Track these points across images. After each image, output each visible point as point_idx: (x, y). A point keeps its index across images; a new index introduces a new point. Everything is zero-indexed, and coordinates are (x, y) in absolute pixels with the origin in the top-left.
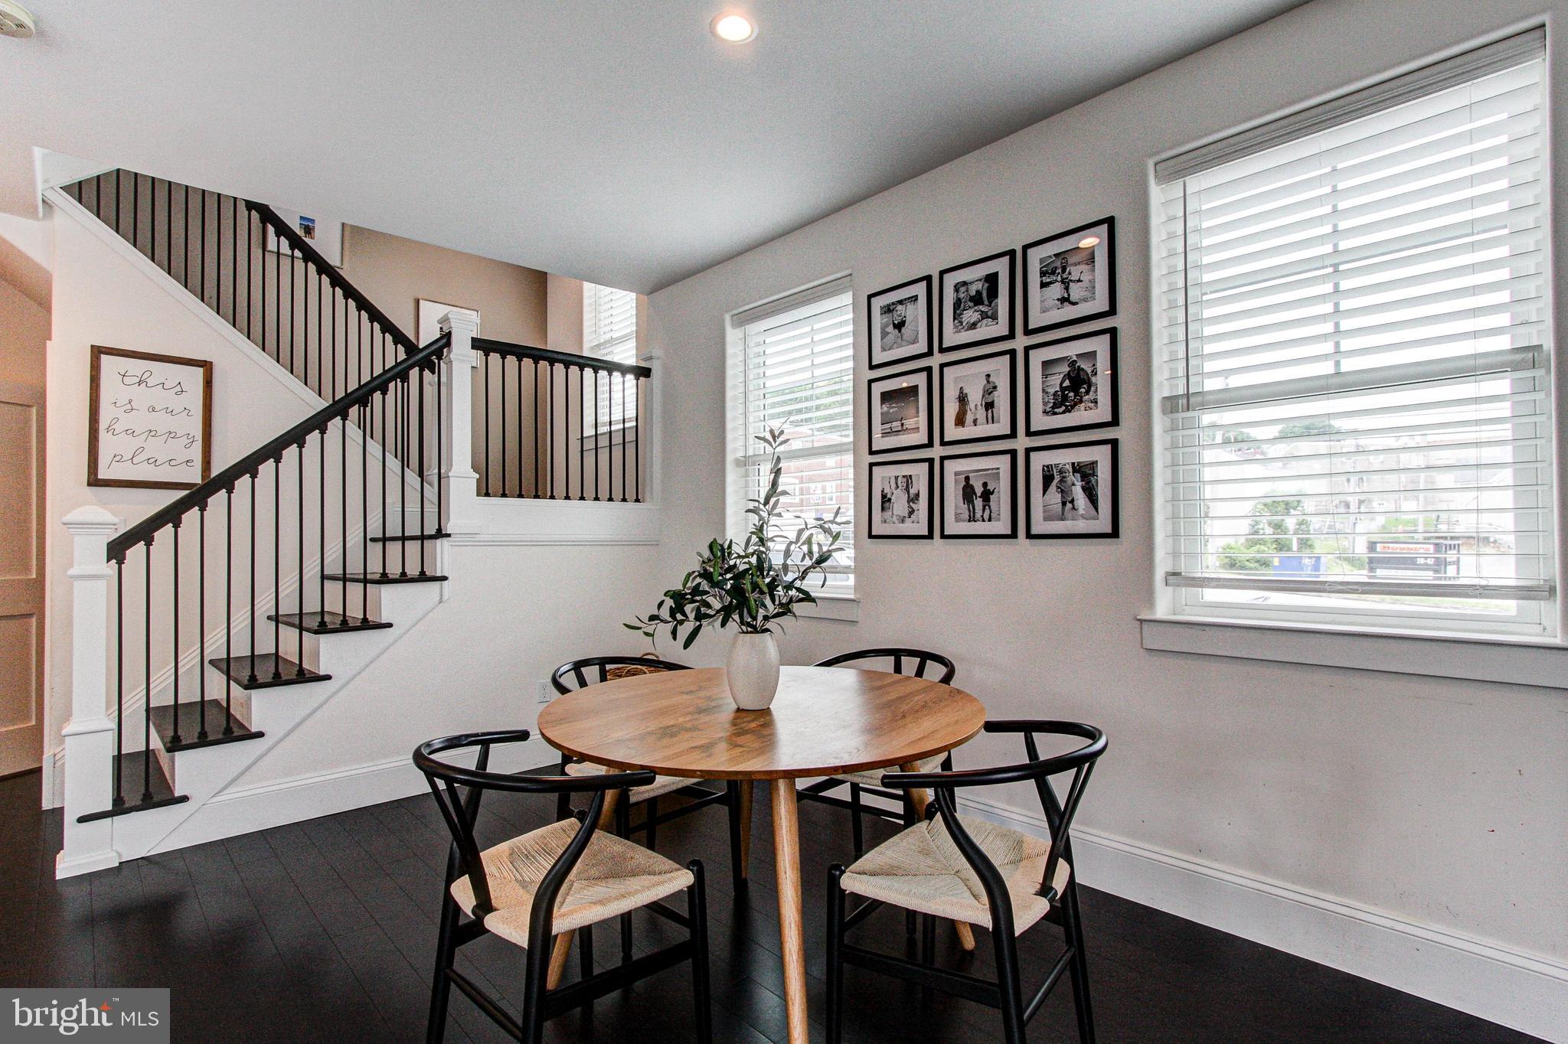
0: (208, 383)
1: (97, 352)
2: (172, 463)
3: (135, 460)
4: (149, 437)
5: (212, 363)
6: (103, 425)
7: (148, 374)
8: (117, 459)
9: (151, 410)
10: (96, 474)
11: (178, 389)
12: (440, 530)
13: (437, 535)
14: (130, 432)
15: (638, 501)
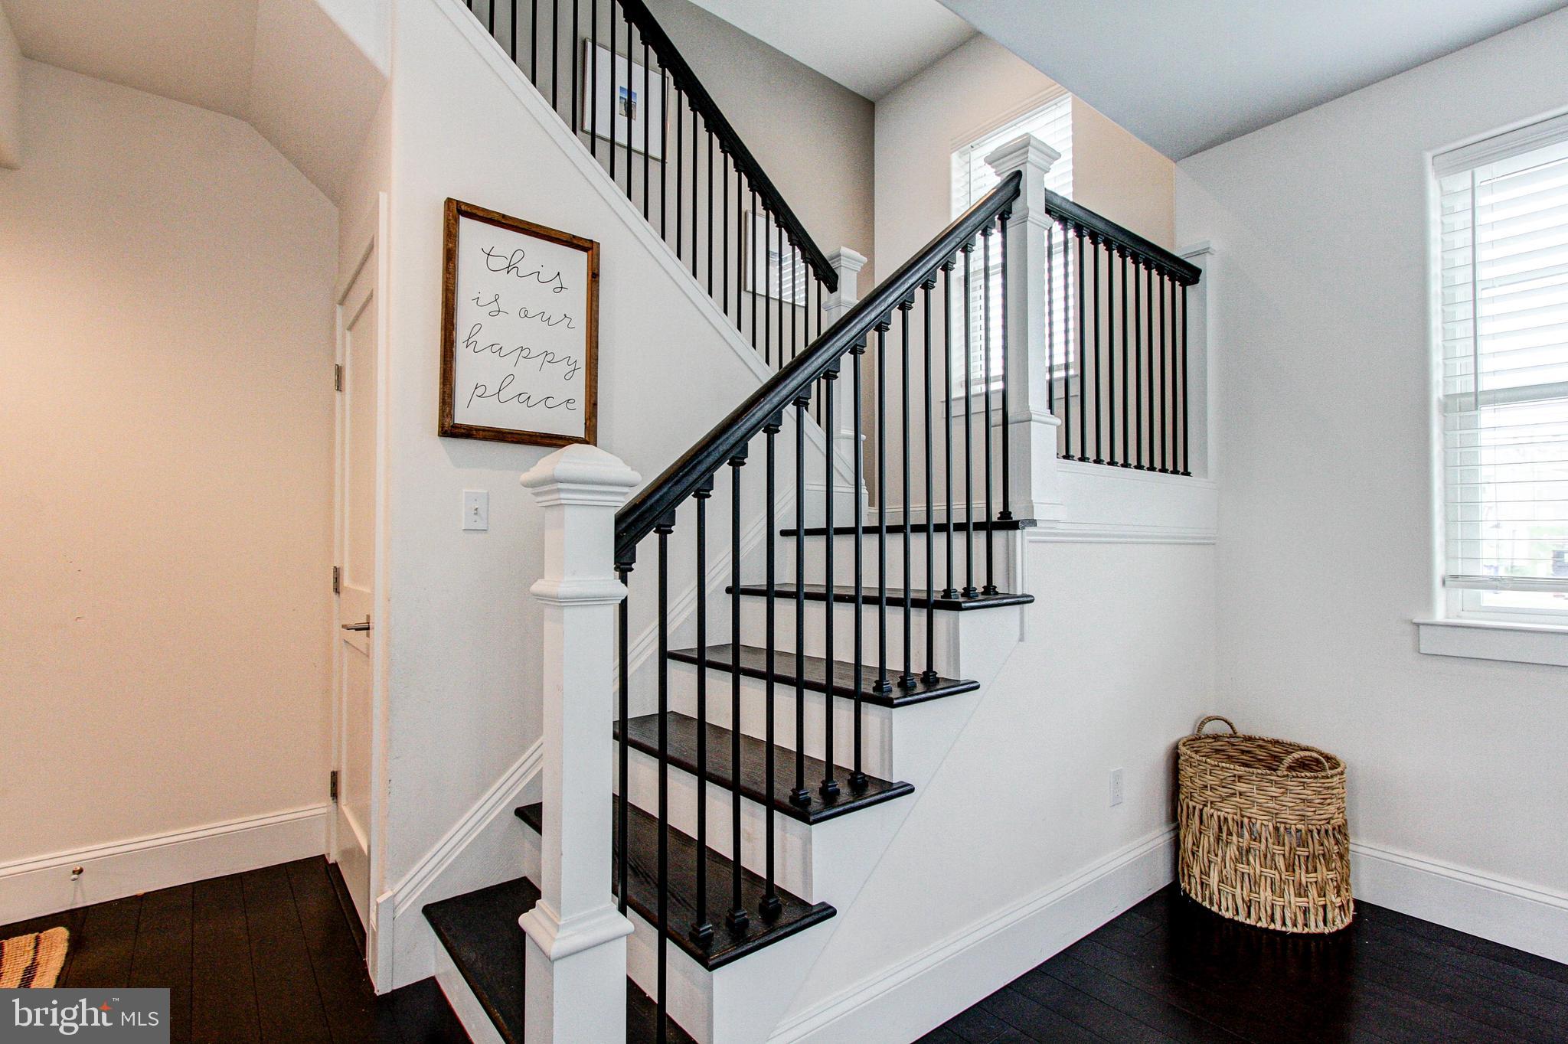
0: (594, 276)
1: (457, 211)
2: (550, 403)
3: (503, 396)
4: (521, 358)
5: (599, 244)
6: (461, 334)
7: (519, 255)
8: (480, 391)
9: (523, 315)
10: (451, 415)
11: (556, 283)
12: (1006, 513)
13: (1008, 523)
14: (496, 348)
15: (1186, 473)
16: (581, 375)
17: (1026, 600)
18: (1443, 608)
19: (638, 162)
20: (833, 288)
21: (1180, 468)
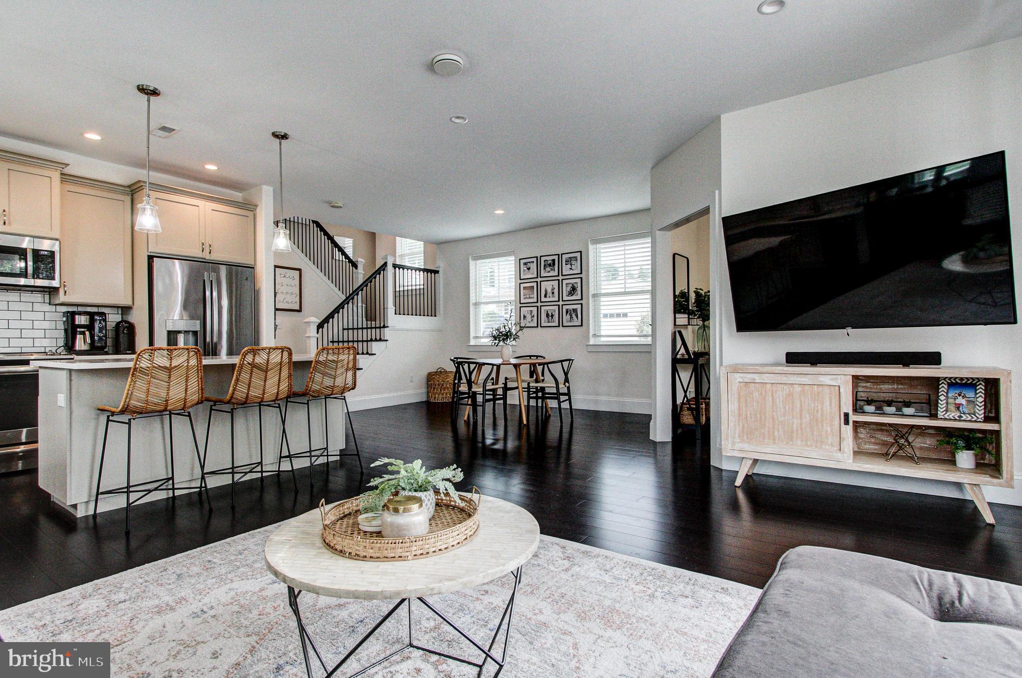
0: (301, 276)
2: (292, 303)
3: (284, 302)
4: (287, 294)
5: (301, 269)
7: (286, 274)
9: (287, 285)
11: (293, 278)
12: (384, 325)
13: (384, 327)
14: (282, 293)
15: (435, 316)
16: (298, 296)
17: (387, 340)
18: (473, 342)
19: (304, 226)
20: (356, 268)
21: (433, 314)
